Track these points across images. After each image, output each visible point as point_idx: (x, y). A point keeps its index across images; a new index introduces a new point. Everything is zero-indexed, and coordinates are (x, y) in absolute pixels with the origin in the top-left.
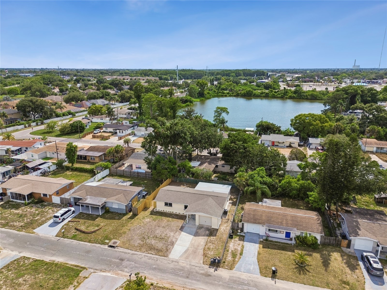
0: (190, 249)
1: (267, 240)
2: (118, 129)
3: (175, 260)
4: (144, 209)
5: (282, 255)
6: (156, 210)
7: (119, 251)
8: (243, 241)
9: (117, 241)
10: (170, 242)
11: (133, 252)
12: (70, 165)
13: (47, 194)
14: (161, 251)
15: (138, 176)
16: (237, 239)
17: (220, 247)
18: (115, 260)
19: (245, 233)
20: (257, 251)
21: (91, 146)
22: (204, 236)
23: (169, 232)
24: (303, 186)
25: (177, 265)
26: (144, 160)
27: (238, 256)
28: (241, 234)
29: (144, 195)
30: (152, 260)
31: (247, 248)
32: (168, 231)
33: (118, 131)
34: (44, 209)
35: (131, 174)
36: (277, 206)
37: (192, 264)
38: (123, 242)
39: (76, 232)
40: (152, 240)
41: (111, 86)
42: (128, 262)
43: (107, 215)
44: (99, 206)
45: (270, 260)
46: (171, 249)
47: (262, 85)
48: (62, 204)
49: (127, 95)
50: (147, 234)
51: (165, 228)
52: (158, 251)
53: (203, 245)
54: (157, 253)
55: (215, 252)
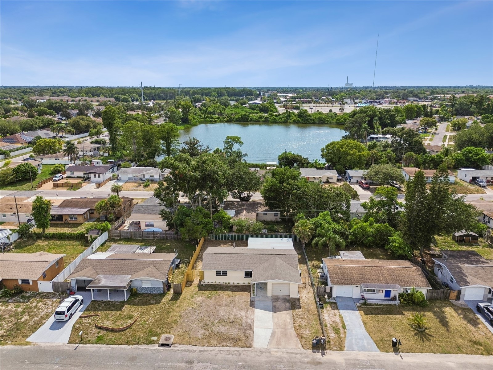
0: (277, 330)
1: (365, 304)
2: (92, 173)
3: (264, 350)
4: (187, 283)
5: (392, 320)
6: (204, 282)
7: (179, 350)
8: (338, 310)
9: (169, 335)
10: (246, 326)
11: (201, 348)
12: (40, 231)
13: (29, 280)
14: (239, 340)
15: (154, 237)
16: (329, 308)
17: (313, 322)
18: (179, 364)
19: (335, 299)
20: (360, 320)
21: (65, 200)
22: (285, 310)
23: (238, 312)
24: (379, 231)
25: (270, 357)
26: (160, 214)
27: (341, 330)
28: (331, 300)
29: (178, 263)
30: (233, 355)
31: (348, 318)
32: (236, 310)
33: (92, 175)
34: (28, 303)
35: (143, 236)
36: (360, 258)
37: (289, 351)
38: (180, 336)
39: (99, 332)
40: (220, 326)
41: (51, 111)
42: (200, 364)
43: (136, 299)
44: (124, 287)
45: (382, 330)
46: (251, 335)
47: (257, 107)
48: (55, 291)
49: (83, 123)
50: (209, 319)
51: (229, 306)
52: (235, 341)
53: (291, 323)
54: (235, 344)
55: (311, 329)
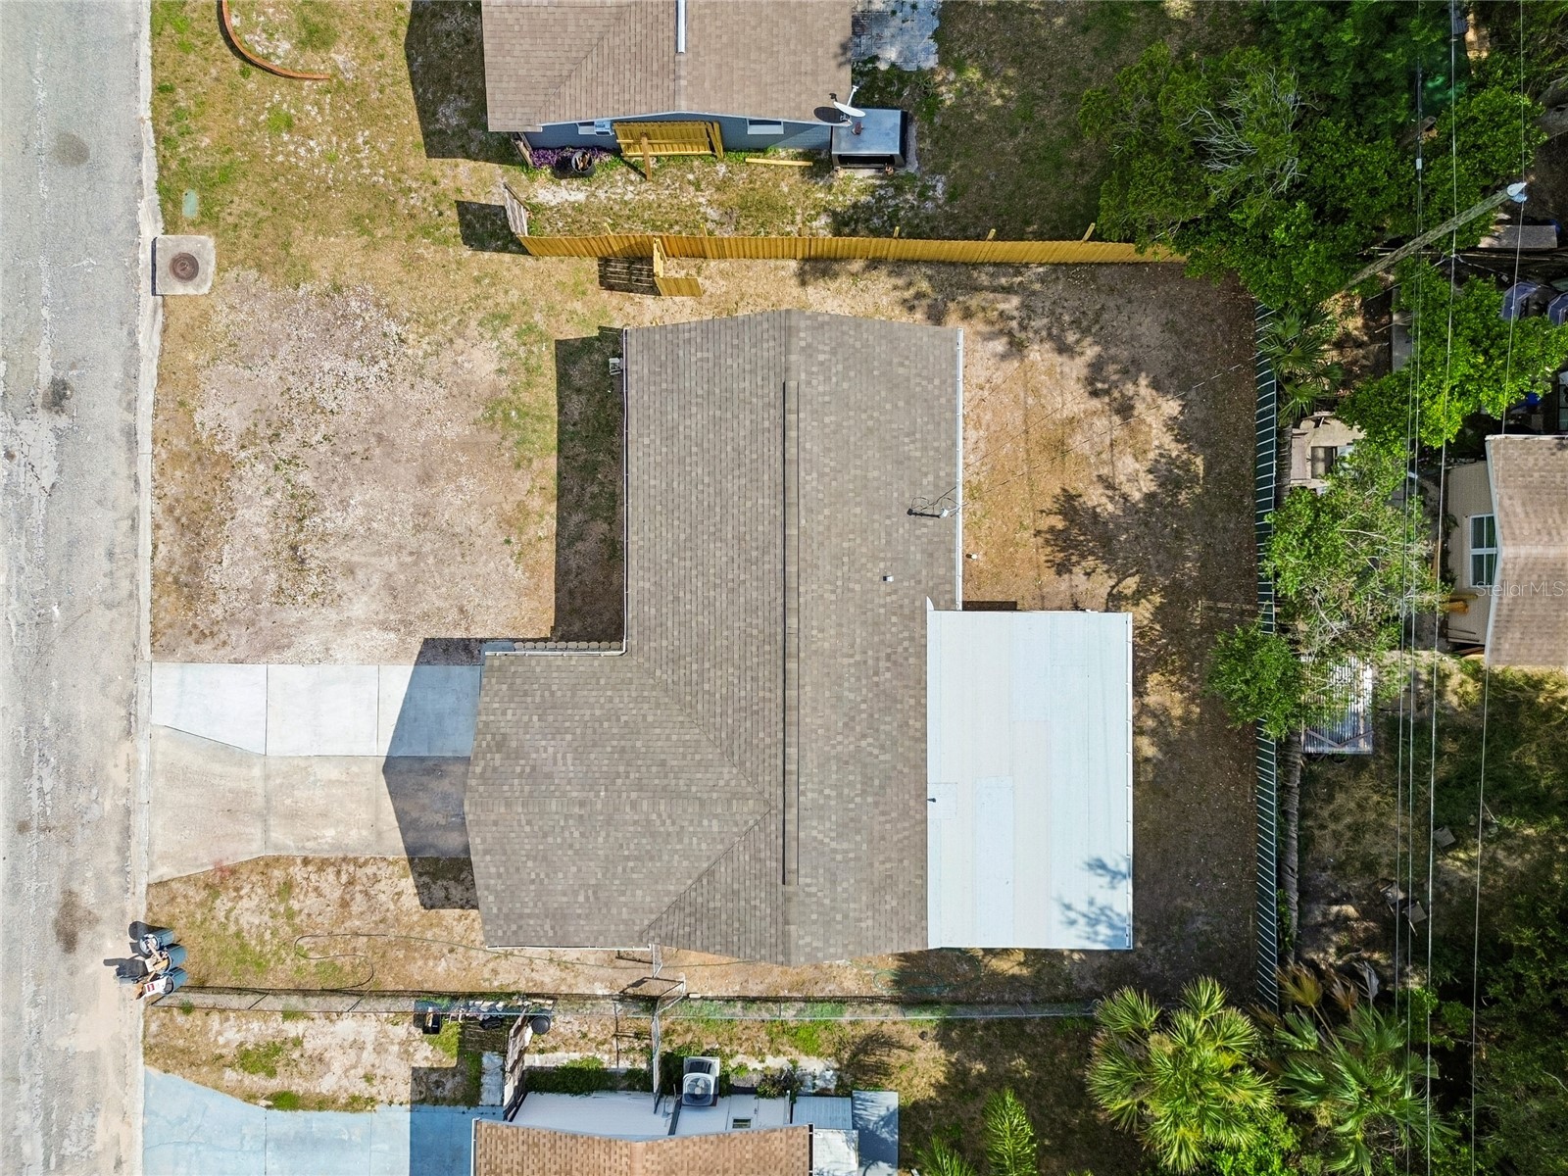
0: (257, 772)
3: (142, 710)
7: (132, 333)
8: (415, 1102)
9: (211, 269)
10: (278, 626)
11: (145, 427)
14: (190, 598)
16: (431, 1057)
17: (318, 957)
18: (46, 356)
25: (100, 737)
27: (257, 1082)
28: (487, 1082)
30: (108, 575)
38: (206, 319)
46: (221, 652)
52: (183, 578)
53: (310, 844)
54: (170, 579)
55: (267, 936)
